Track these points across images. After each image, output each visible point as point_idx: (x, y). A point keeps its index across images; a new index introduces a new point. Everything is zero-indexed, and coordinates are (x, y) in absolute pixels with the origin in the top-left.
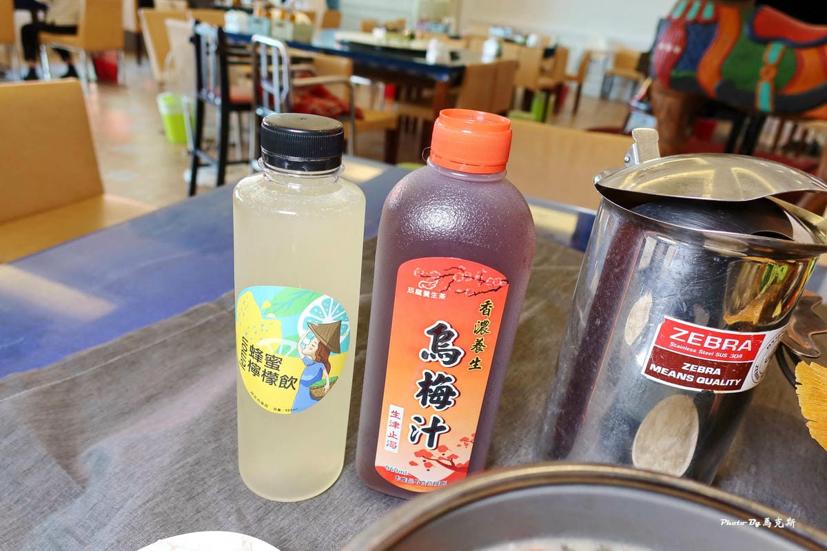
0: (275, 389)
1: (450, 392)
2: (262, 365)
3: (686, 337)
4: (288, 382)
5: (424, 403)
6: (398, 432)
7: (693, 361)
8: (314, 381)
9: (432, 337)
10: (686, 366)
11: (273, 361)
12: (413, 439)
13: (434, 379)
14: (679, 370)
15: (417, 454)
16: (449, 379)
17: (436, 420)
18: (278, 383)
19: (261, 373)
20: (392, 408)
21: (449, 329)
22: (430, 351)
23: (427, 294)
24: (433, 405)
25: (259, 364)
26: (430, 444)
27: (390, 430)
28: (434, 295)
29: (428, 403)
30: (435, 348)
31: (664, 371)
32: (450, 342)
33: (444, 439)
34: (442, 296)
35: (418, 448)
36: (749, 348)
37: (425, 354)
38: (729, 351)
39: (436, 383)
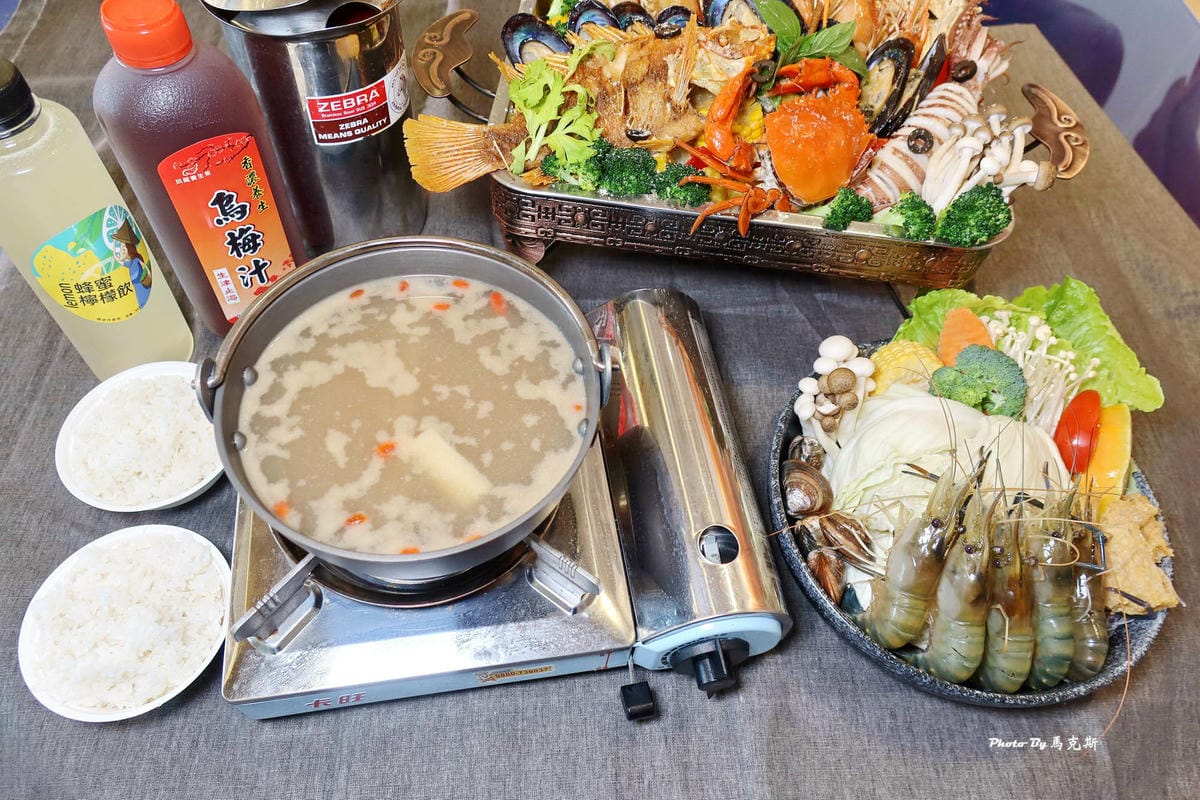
1: (255, 237)
2: (96, 291)
3: (329, 107)
4: (123, 290)
5: (239, 255)
6: (231, 286)
7: (343, 122)
8: (140, 275)
9: (217, 206)
10: (342, 127)
11: (104, 283)
12: (246, 285)
13: (237, 235)
14: (338, 132)
15: (257, 292)
16: (249, 229)
17: (256, 263)
18: (117, 296)
20: (216, 272)
21: (227, 193)
22: (222, 217)
23: (194, 178)
24: (248, 253)
26: (262, 280)
28: (201, 176)
29: (243, 254)
30: (224, 213)
31: (330, 136)
32: (234, 203)
33: (270, 271)
34: (207, 173)
35: (254, 289)
36: (377, 95)
37: (220, 222)
38: (364, 104)
39: (240, 236)
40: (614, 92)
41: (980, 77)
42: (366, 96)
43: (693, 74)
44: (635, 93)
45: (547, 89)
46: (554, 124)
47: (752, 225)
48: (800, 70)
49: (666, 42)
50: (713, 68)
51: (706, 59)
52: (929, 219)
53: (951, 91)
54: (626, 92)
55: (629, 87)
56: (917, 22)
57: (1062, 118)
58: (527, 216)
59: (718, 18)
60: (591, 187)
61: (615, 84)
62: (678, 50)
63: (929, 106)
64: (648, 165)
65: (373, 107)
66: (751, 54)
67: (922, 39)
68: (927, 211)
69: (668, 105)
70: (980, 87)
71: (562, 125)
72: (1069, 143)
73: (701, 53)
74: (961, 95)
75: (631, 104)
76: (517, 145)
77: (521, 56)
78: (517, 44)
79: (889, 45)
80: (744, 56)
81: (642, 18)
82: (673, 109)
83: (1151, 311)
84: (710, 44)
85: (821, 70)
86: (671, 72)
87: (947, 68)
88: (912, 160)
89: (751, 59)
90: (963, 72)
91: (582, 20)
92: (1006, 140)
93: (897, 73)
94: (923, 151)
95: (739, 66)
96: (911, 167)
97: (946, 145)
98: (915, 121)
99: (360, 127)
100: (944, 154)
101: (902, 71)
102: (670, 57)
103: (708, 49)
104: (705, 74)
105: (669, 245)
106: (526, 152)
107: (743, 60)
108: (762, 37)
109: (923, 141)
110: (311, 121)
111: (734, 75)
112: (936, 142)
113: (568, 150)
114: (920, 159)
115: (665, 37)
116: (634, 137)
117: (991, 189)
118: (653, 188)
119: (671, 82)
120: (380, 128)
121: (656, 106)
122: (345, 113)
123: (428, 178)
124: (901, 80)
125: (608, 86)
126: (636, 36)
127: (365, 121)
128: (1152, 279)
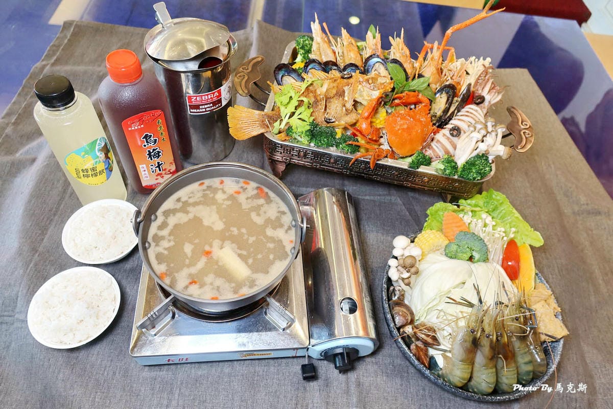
0: (99, 177)
1: (159, 152)
2: (90, 173)
3: (196, 99)
4: (101, 172)
5: (151, 159)
6: (146, 172)
7: (202, 105)
8: (108, 167)
9: (145, 139)
10: (201, 107)
11: (93, 169)
12: (153, 172)
13: (151, 151)
14: (199, 109)
15: (157, 176)
16: (157, 149)
17: (158, 163)
18: (98, 174)
19: (91, 175)
20: (140, 166)
21: (149, 134)
22: (146, 144)
23: (136, 128)
24: (155, 159)
25: (88, 173)
26: (160, 170)
27: (143, 173)
28: (139, 127)
29: (153, 159)
30: (147, 142)
31: (195, 111)
32: (152, 138)
33: (164, 166)
34: (142, 126)
35: (156, 174)
36: (218, 94)
37: (145, 146)
38: (211, 98)
39: (153, 152)
40: (321, 101)
41: (486, 103)
42: (212, 95)
43: (356, 96)
44: (330, 102)
45: (291, 97)
46: (293, 114)
47: (377, 164)
48: (404, 96)
49: (345, 80)
50: (365, 94)
51: (362, 89)
52: (455, 168)
53: (472, 109)
54: (326, 101)
55: (328, 99)
56: (460, 77)
57: (523, 123)
58: (278, 152)
59: (370, 70)
60: (306, 142)
61: (321, 97)
62: (350, 85)
63: (461, 115)
64: (332, 135)
65: (215, 99)
66: (382, 89)
67: (462, 84)
68: (454, 164)
69: (344, 108)
70: (486, 108)
71: (296, 114)
72: (525, 135)
73: (360, 87)
74: (476, 111)
75: (328, 106)
76: (276, 121)
77: (281, 81)
78: (280, 76)
79: (446, 86)
80: (379, 89)
81: (336, 68)
82: (346, 110)
83: (566, 211)
84: (364, 83)
85: (413, 97)
86: (346, 94)
87: (472, 98)
88: (451, 139)
89: (382, 91)
90: (479, 100)
91: (309, 67)
92: (494, 134)
93: (448, 100)
94: (456, 136)
95: (376, 94)
96: (451, 143)
97: (467, 134)
98: (454, 122)
99: (209, 107)
100: (465, 139)
101: (450, 99)
102: (346, 87)
103: (363, 85)
104: (361, 96)
105: (340, 169)
106: (280, 124)
107: (378, 91)
108: (388, 81)
109: (456, 132)
110: (188, 104)
111: (374, 97)
112: (462, 132)
113: (298, 125)
114: (455, 139)
115: (345, 78)
116: (328, 121)
117: (484, 156)
118: (334, 144)
119: (346, 98)
120: (217, 108)
121: (339, 109)
122: (203, 102)
123: (236, 133)
124: (449, 103)
125: (318, 98)
126: (333, 76)
127: (211, 105)
128: (567, 196)
